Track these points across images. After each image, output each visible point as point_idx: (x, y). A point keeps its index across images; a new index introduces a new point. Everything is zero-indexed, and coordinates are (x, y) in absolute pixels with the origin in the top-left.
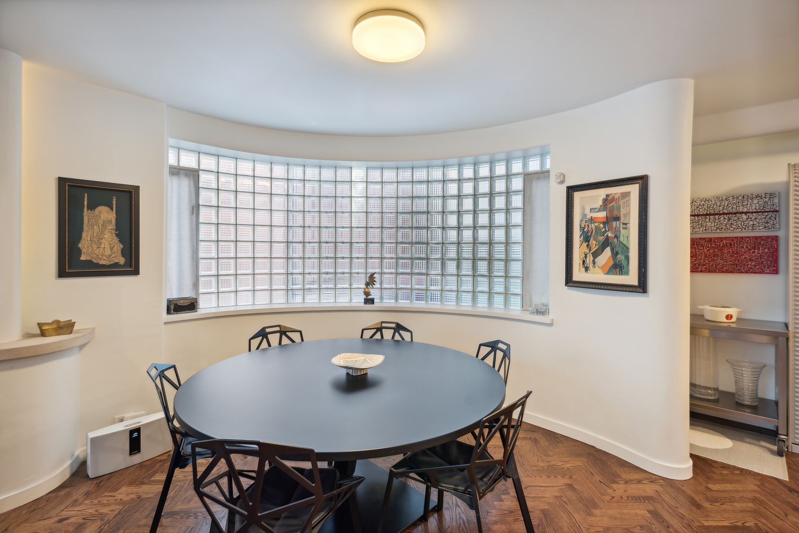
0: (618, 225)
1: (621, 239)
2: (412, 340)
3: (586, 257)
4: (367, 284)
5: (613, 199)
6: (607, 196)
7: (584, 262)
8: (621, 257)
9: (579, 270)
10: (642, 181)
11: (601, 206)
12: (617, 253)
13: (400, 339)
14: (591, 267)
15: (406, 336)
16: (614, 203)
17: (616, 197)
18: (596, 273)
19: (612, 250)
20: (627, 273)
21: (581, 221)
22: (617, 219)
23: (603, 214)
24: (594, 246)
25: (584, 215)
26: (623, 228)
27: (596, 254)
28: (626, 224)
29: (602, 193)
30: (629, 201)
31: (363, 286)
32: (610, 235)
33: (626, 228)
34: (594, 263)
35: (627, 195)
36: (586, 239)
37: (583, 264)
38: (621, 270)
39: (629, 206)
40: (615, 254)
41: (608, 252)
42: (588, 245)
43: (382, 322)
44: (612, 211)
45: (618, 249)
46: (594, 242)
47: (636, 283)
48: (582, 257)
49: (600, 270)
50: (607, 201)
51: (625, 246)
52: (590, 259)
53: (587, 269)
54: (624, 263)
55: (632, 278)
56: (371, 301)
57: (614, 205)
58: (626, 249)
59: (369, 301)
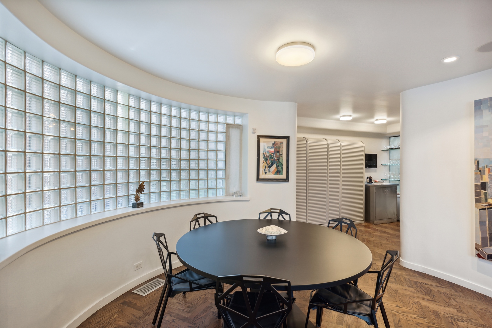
0: (279, 155)
1: (280, 161)
2: (217, 222)
3: (266, 168)
4: (138, 191)
5: (277, 144)
6: (275, 142)
7: (265, 170)
8: (280, 168)
9: (263, 174)
10: (287, 138)
11: (272, 146)
12: (278, 166)
13: (209, 223)
14: (268, 172)
15: (213, 220)
16: (277, 146)
17: (278, 143)
18: (270, 175)
19: (277, 165)
20: (282, 174)
21: (264, 152)
22: (278, 152)
23: (273, 150)
24: (269, 163)
25: (265, 149)
26: (281, 156)
27: (270, 167)
28: (282, 155)
29: (273, 140)
30: (283, 145)
31: (135, 193)
32: (276, 158)
33: (282, 156)
34: (269, 170)
35: (282, 143)
36: (266, 160)
37: (264, 171)
38: (280, 173)
39: (283, 147)
40: (277, 166)
41: (275, 166)
42: (266, 163)
43: (197, 215)
44: (276, 148)
45: (279, 165)
46: (269, 161)
47: (285, 178)
48: (264, 168)
49: (271, 173)
50: (274, 144)
51: (281, 163)
52: (267, 169)
53: (266, 173)
54: (281, 170)
55: (284, 176)
56: (141, 205)
57: (277, 147)
58: (282, 164)
59: (138, 204)
